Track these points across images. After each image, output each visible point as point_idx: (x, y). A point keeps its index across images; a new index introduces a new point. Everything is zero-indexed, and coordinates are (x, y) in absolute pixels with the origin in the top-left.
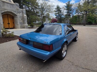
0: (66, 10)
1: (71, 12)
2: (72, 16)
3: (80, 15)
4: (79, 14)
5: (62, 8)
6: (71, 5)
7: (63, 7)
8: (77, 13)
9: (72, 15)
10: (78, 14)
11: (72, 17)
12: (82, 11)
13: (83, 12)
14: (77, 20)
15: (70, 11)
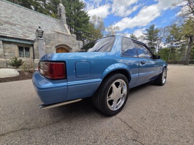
0: (146, 41)
1: (156, 42)
2: (159, 50)
3: (176, 47)
4: (174, 45)
5: (139, 38)
6: (157, 31)
7: (142, 36)
8: (169, 44)
9: (157, 47)
10: (172, 44)
11: (157, 51)
12: (180, 39)
13: (181, 41)
14: (168, 56)
15: (155, 40)
